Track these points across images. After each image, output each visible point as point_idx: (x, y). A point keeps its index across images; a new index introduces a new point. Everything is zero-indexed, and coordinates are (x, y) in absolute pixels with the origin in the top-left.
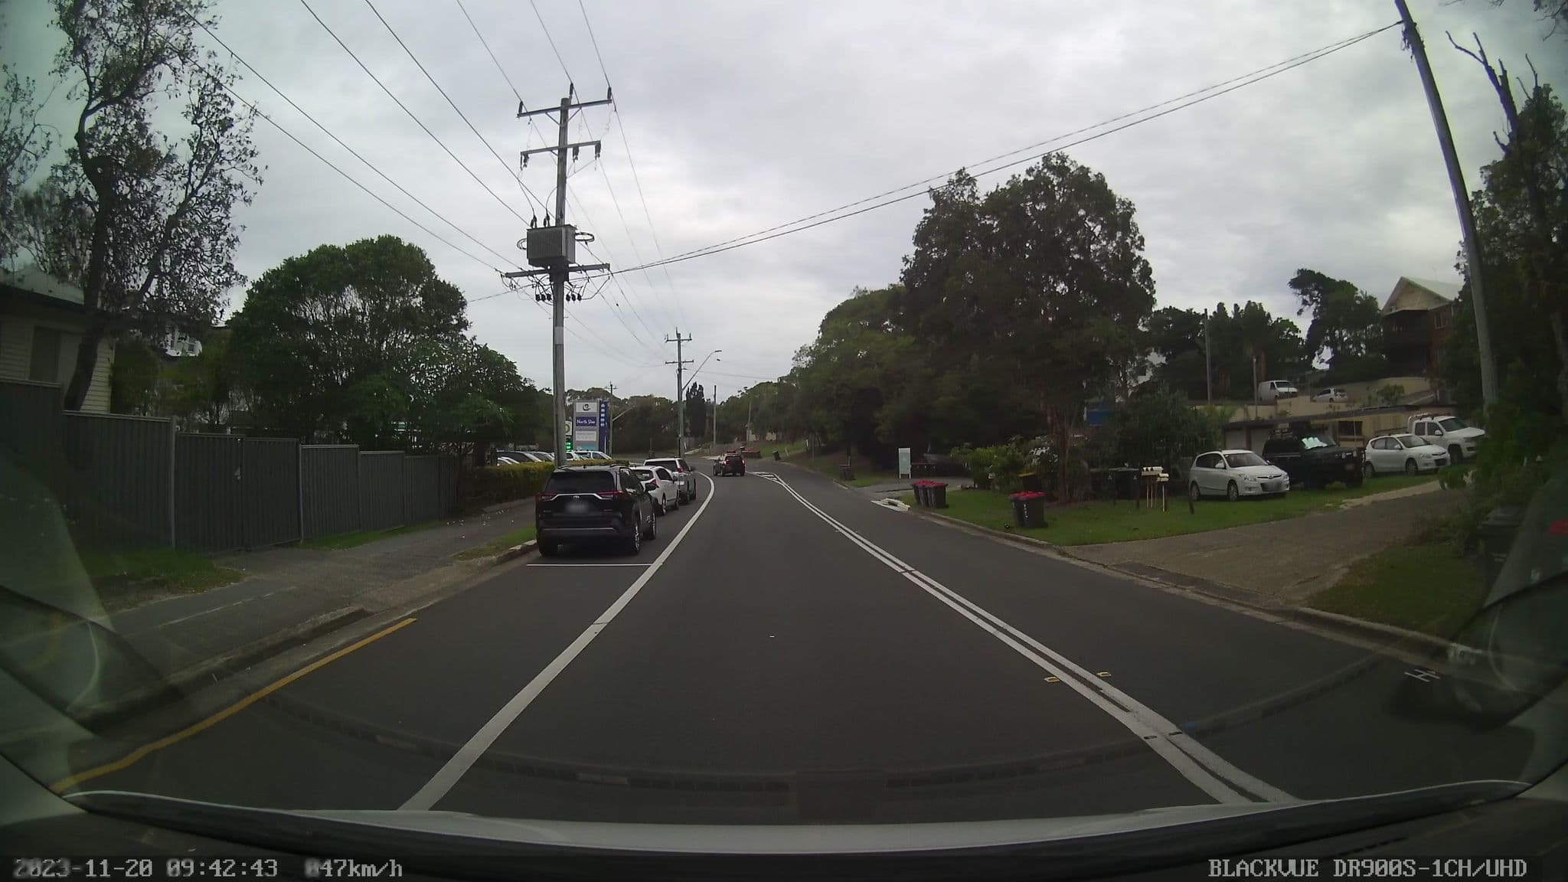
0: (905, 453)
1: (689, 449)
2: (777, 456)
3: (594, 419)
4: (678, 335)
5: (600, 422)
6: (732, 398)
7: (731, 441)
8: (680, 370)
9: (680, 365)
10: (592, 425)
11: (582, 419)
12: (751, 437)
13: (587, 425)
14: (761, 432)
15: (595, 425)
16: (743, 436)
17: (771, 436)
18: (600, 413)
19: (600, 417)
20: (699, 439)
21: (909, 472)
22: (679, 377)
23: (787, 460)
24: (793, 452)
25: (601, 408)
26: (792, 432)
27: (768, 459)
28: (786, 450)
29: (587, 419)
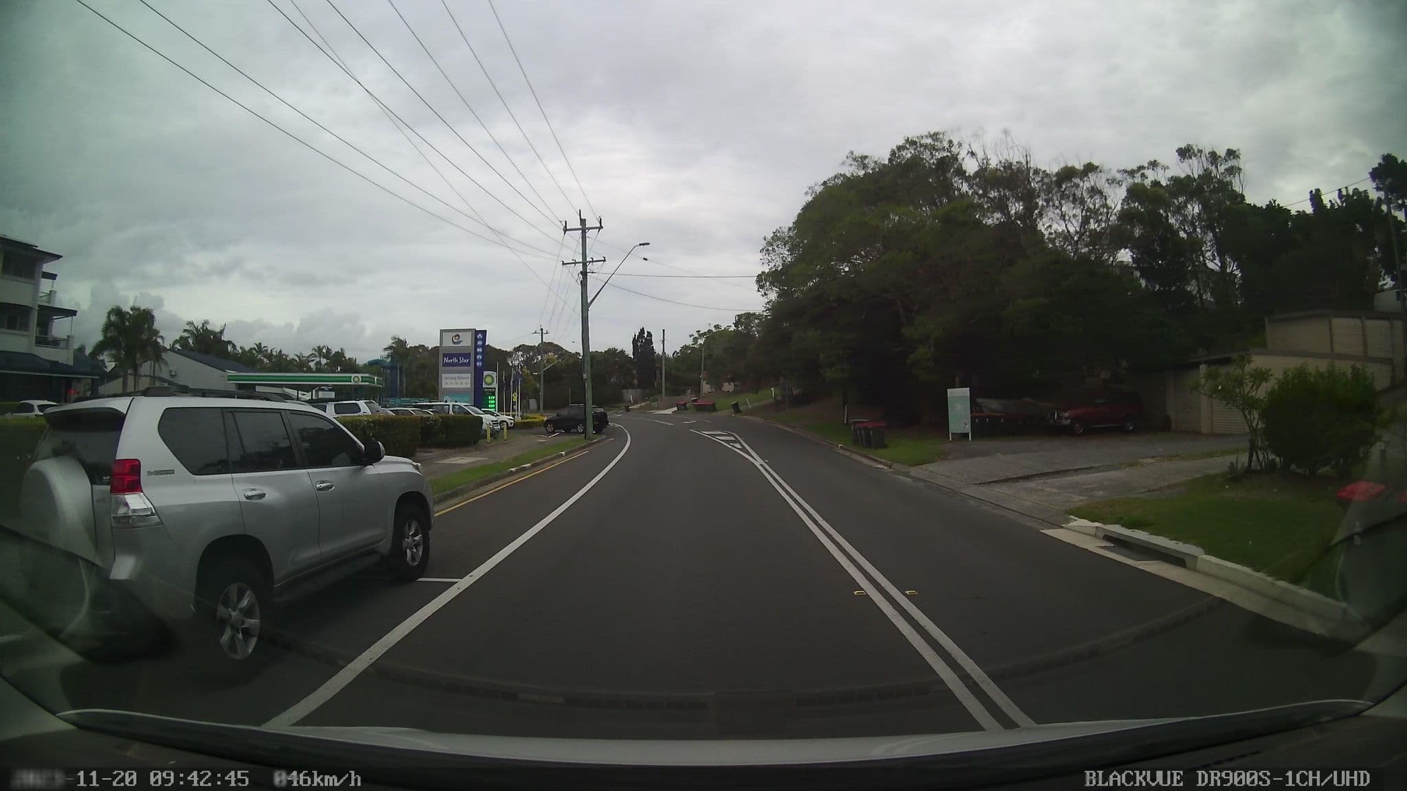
0: (958, 397)
1: (636, 402)
2: (736, 407)
3: (467, 356)
4: (583, 222)
5: (476, 361)
6: (685, 348)
7: (684, 392)
8: (584, 274)
9: (585, 265)
10: (463, 364)
11: (450, 356)
12: (706, 388)
13: (458, 364)
14: (717, 383)
15: (468, 364)
16: (697, 389)
17: (728, 387)
18: (476, 346)
19: (476, 353)
20: (647, 391)
21: (968, 429)
22: (584, 284)
23: (751, 412)
24: (756, 404)
25: (476, 340)
26: (752, 379)
27: (725, 413)
28: (748, 401)
29: (458, 356)
